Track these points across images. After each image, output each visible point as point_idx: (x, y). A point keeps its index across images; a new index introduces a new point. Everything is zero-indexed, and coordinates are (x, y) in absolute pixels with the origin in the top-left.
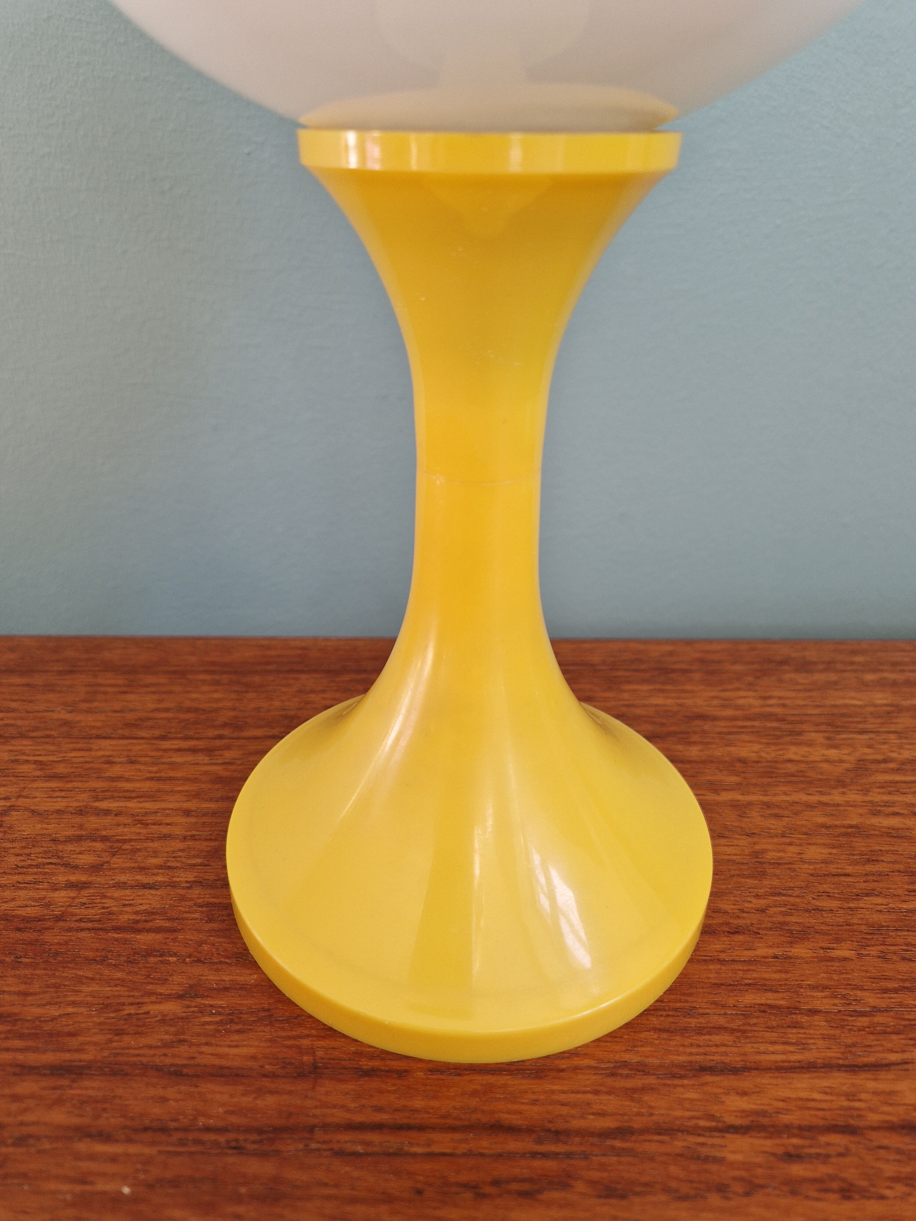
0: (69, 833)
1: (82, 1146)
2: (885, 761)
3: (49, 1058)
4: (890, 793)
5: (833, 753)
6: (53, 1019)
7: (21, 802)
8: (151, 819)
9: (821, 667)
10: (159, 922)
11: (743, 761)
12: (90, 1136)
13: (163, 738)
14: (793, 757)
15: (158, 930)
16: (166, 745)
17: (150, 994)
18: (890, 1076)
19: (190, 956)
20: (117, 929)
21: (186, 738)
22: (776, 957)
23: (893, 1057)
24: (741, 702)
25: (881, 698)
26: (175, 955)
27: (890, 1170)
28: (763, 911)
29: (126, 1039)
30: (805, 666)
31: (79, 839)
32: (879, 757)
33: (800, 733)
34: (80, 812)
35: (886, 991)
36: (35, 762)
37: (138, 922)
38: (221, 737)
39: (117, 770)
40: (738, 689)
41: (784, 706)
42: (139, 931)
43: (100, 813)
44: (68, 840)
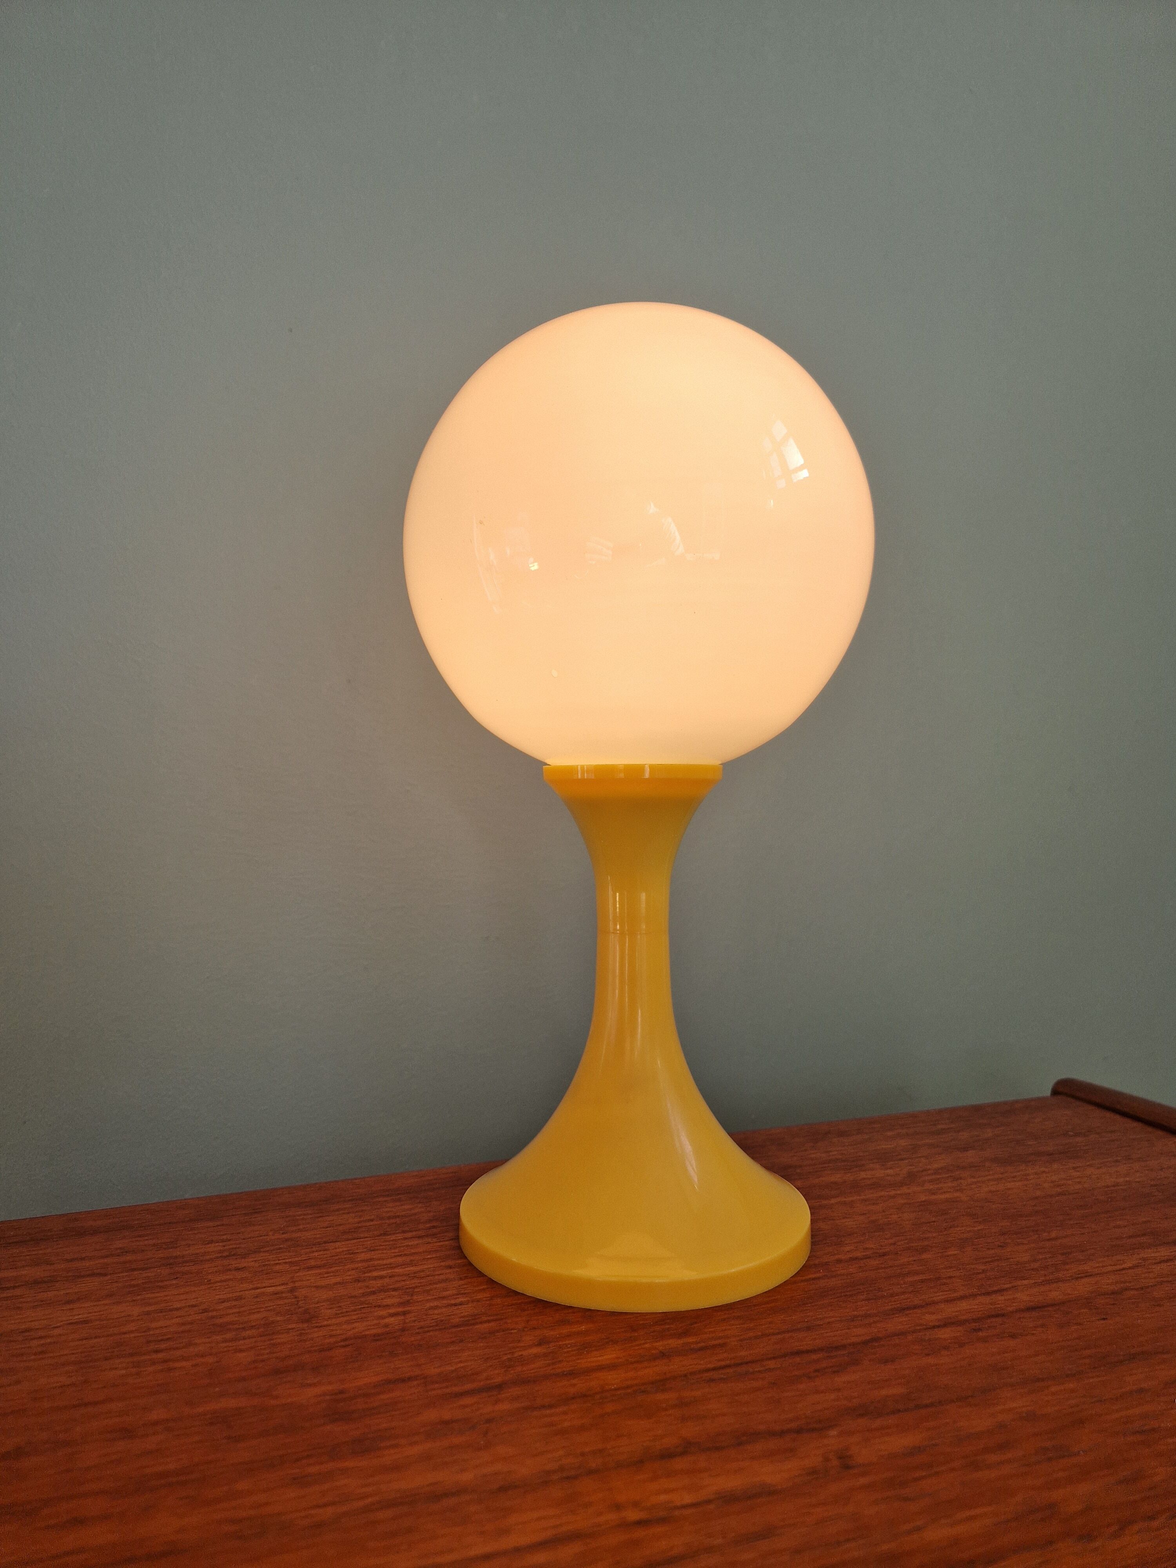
0: (361, 1291)
2: (925, 1170)
3: (470, 1386)
4: (936, 1184)
5: (890, 1172)
6: (453, 1371)
7: (299, 1284)
8: (422, 1274)
9: (854, 1133)
10: (484, 1318)
11: (835, 1183)
12: (537, 1408)
13: (384, 1235)
14: (865, 1177)
15: (488, 1321)
16: (391, 1238)
17: (514, 1348)
20: (455, 1326)
22: (914, 1261)
23: (1006, 1286)
24: (813, 1156)
26: (513, 1329)
28: (894, 1244)
29: (518, 1368)
30: (843, 1134)
31: (373, 1293)
32: (921, 1169)
33: (863, 1165)
36: (285, 1263)
37: (468, 1320)
40: (806, 1150)
41: (842, 1154)
42: (474, 1324)
43: (375, 1278)
44: (364, 1295)
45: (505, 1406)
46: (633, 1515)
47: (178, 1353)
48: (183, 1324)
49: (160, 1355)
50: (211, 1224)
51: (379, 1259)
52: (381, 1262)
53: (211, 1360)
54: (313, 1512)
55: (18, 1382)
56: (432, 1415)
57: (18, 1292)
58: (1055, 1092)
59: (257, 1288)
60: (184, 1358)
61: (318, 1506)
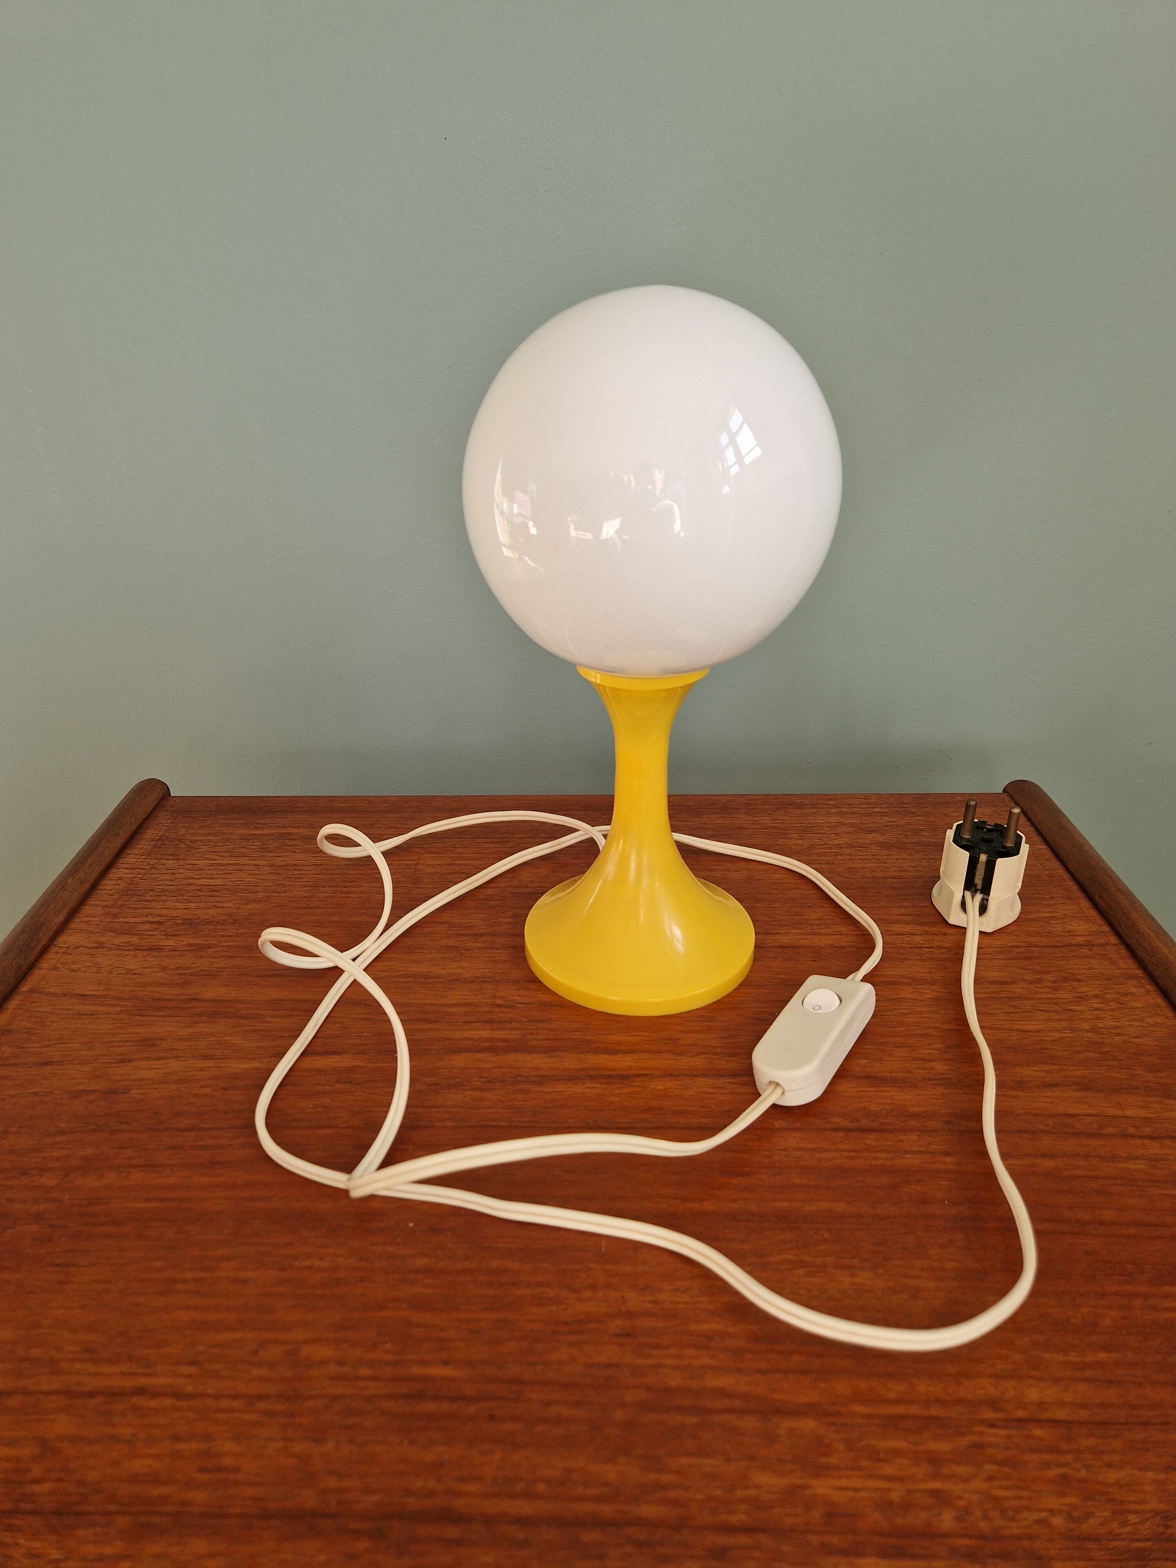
0: (447, 871)
1: (489, 951)
2: (824, 845)
3: (468, 932)
4: (820, 856)
5: (800, 842)
6: (465, 923)
7: (420, 862)
9: (809, 806)
12: (491, 948)
13: (477, 838)
14: (780, 843)
15: (497, 900)
16: (478, 841)
17: (499, 917)
18: (781, 936)
19: (512, 907)
20: (480, 900)
21: (487, 838)
23: (783, 932)
25: (834, 819)
26: (506, 906)
27: (770, 956)
29: (495, 928)
30: (800, 806)
31: (453, 873)
32: (822, 843)
34: (449, 865)
35: (788, 915)
36: (420, 847)
37: (488, 898)
38: (504, 838)
39: (459, 850)
40: (763, 816)
42: (489, 900)
43: (457, 865)
44: (447, 874)
45: (477, 945)
46: (498, 1002)
47: (353, 889)
48: (361, 874)
49: (346, 889)
50: (395, 816)
51: (465, 854)
52: (466, 856)
53: (365, 895)
54: (377, 973)
55: (285, 892)
56: (444, 942)
57: (296, 842)
58: (1005, 790)
59: (401, 860)
60: (355, 893)
61: (380, 971)
